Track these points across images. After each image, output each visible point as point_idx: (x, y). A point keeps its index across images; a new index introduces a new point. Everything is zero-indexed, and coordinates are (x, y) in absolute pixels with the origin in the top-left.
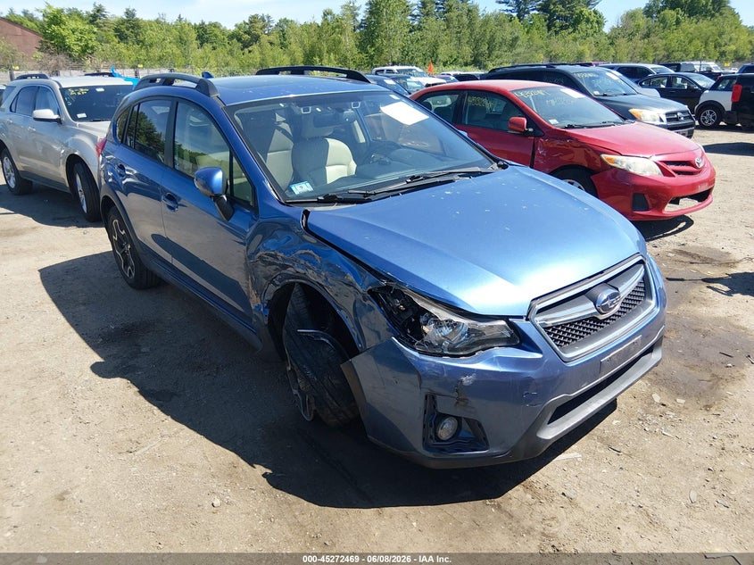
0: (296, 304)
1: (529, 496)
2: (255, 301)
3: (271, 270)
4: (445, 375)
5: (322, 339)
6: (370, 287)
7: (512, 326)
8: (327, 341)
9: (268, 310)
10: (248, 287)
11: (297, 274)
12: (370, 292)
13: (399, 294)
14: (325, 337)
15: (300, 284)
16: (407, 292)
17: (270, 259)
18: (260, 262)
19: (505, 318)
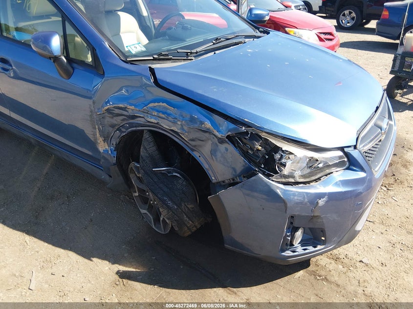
0: (148, 148)
1: (341, 267)
2: (102, 146)
3: (118, 120)
4: (306, 200)
5: (174, 174)
6: (229, 133)
7: (347, 155)
8: (179, 175)
9: (115, 152)
10: (95, 135)
11: (148, 124)
12: (228, 137)
13: (256, 137)
14: (176, 172)
15: (150, 131)
16: (264, 135)
17: (117, 111)
18: (106, 114)
19: (342, 149)
